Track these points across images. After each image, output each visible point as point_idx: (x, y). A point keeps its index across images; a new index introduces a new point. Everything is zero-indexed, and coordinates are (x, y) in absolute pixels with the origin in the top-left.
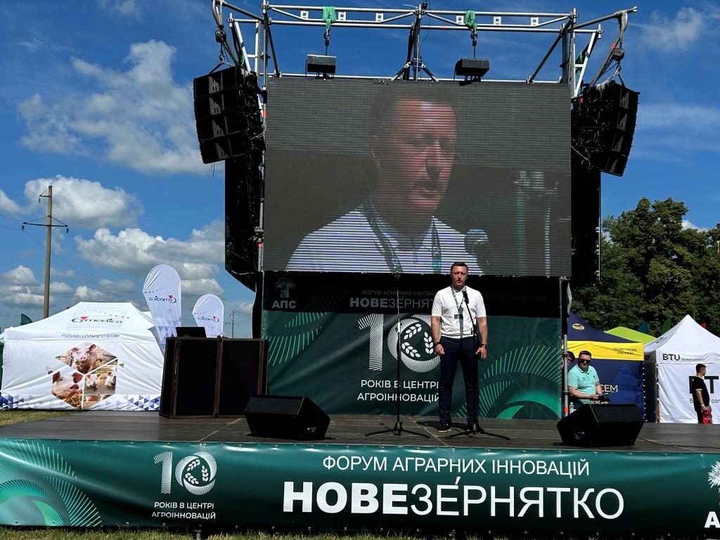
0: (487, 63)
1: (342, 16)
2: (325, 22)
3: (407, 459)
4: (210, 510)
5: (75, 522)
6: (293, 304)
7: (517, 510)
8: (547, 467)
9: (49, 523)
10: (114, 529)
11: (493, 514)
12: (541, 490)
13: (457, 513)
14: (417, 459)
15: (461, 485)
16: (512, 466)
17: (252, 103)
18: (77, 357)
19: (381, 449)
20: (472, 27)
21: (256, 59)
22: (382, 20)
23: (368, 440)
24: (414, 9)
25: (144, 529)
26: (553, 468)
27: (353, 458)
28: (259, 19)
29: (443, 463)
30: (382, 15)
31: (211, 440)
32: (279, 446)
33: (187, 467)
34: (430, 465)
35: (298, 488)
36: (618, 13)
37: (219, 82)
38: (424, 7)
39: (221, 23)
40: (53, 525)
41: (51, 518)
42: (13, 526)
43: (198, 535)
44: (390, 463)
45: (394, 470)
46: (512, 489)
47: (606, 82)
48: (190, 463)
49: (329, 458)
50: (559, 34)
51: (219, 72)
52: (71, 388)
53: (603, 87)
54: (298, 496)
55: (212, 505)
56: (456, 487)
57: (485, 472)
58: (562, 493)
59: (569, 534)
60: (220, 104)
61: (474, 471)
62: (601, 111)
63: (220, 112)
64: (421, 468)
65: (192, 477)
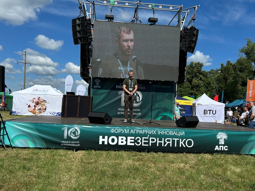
0: (157, 19)
1: (116, 3)
2: (111, 4)
3: (134, 130)
4: (78, 144)
5: (38, 146)
6: (100, 87)
7: (164, 144)
8: (173, 133)
9: (31, 147)
10: (50, 148)
11: (158, 145)
12: (171, 139)
13: (148, 145)
14: (137, 130)
15: (149, 137)
16: (163, 133)
17: (89, 27)
18: (35, 101)
19: (127, 127)
20: (153, 8)
21: (90, 15)
22: (128, 5)
23: (123, 125)
24: (137, 2)
25: (59, 148)
26: (175, 133)
27: (119, 129)
28: (91, 3)
29: (144, 131)
30: (128, 3)
31: (78, 124)
32: (98, 126)
33: (71, 131)
34: (141, 132)
35: (104, 138)
36: (194, 6)
37: (80, 21)
38: (140, 2)
39: (80, 3)
40: (32, 147)
41: (31, 145)
42: (20, 147)
43: (74, 150)
44: (130, 131)
45: (131, 133)
46: (163, 139)
47: (190, 26)
48: (72, 130)
49: (113, 129)
50: (177, 12)
51: (80, 18)
52: (34, 109)
53: (190, 28)
54: (103, 140)
55: (79, 142)
56: (148, 138)
57: (156, 134)
58: (177, 140)
59: (178, 151)
60: (79, 27)
61: (153, 133)
62: (189, 35)
63: (79, 30)
64: (138, 133)
65: (73, 134)
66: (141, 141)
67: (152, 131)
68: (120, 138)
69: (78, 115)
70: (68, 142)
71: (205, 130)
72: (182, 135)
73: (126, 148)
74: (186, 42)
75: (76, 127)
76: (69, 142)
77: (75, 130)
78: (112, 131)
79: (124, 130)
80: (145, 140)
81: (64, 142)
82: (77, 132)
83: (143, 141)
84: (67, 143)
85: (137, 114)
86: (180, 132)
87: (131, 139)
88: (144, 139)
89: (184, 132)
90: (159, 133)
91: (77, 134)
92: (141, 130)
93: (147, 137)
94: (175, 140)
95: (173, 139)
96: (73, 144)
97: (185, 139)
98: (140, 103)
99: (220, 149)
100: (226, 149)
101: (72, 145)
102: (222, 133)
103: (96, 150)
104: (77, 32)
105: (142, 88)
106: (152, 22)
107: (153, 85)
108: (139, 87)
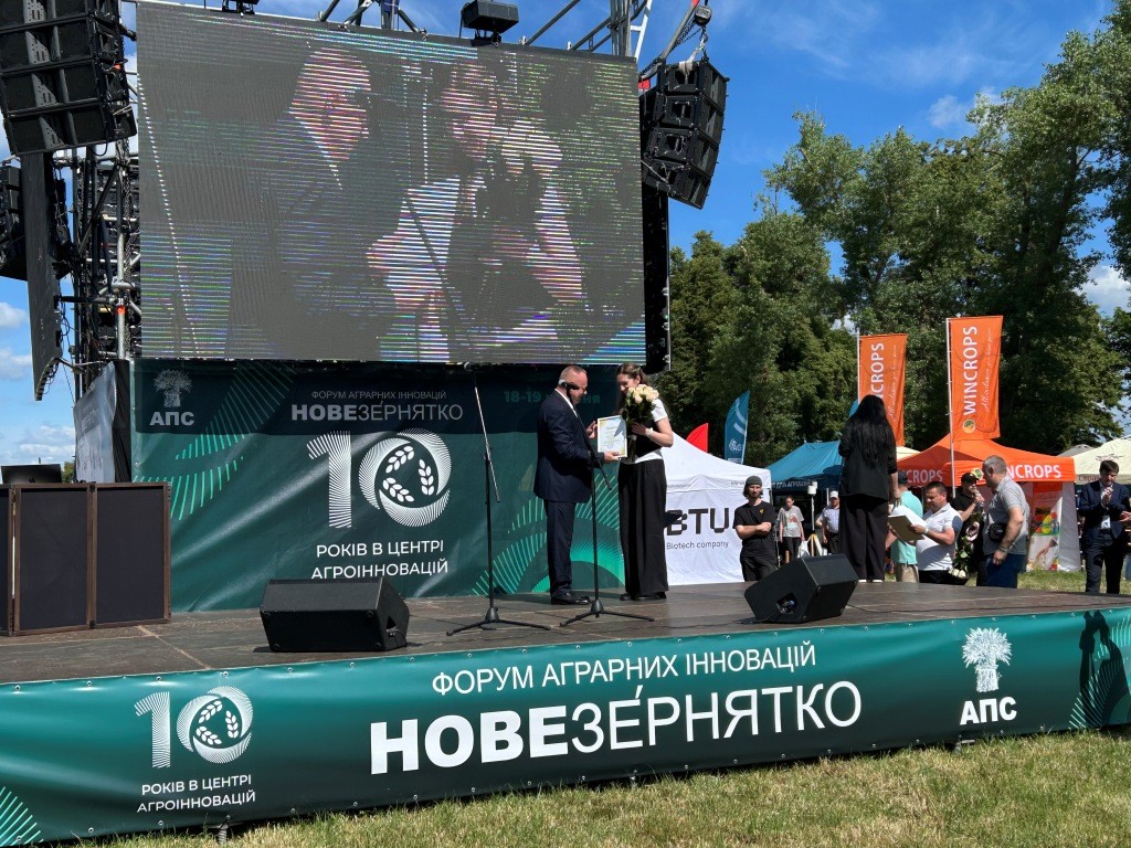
0: (514, 10)
3: (563, 665)
4: (245, 788)
6: (188, 419)
7: (722, 729)
8: (761, 658)
11: (690, 738)
13: (639, 744)
14: (577, 664)
15: (644, 699)
16: (713, 662)
17: (114, 47)
19: (522, 653)
26: (769, 659)
27: (479, 672)
29: (616, 666)
32: (357, 664)
33: (198, 715)
34: (597, 671)
35: (394, 732)
37: (45, 4)
44: (538, 675)
45: (544, 685)
46: (715, 696)
47: (692, 58)
48: (204, 708)
54: (395, 745)
55: (249, 778)
56: (636, 703)
57: (676, 674)
58: (782, 695)
59: (793, 756)
60: (48, 44)
61: (662, 673)
62: (687, 105)
63: (47, 60)
64: (585, 679)
65: (209, 733)
66: (604, 724)
67: (657, 660)
68: (488, 719)
69: (95, 609)
70: (180, 786)
71: (907, 626)
72: (803, 664)
74: (672, 147)
75: (225, 684)
76: (187, 786)
77: (217, 703)
78: (439, 680)
79: (509, 669)
80: (623, 714)
81: (156, 789)
82: (234, 719)
83: (614, 724)
84: (176, 796)
85: (426, 569)
86: (796, 648)
87: (548, 722)
88: (618, 710)
89: (812, 648)
90: (693, 665)
91: (236, 726)
92: (598, 663)
93: (634, 698)
94: (772, 696)
96: (211, 793)
97: (820, 687)
98: (444, 499)
99: (984, 719)
100: (1008, 712)
101: (207, 802)
102: (986, 630)
103: (351, 812)
104: (29, 75)
105: (447, 412)
106: (486, 29)
107: (507, 393)
108: (427, 410)
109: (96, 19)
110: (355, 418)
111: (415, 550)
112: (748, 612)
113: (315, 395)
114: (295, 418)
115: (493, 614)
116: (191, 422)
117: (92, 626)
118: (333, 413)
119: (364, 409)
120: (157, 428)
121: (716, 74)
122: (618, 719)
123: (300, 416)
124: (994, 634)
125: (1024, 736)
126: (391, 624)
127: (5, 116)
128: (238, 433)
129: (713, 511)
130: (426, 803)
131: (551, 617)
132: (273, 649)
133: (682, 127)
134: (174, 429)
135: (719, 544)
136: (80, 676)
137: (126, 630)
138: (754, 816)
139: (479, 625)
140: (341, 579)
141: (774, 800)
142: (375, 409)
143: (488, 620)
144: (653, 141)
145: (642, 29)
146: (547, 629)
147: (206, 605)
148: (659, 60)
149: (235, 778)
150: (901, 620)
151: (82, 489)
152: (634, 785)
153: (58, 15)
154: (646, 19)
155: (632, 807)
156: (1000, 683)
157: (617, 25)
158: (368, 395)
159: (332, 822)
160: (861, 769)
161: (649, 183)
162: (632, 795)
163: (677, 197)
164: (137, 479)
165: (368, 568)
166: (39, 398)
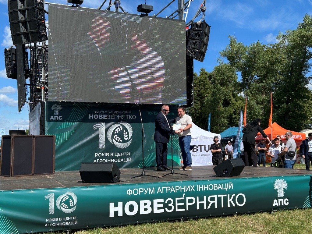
0: (152, 7)
3: (163, 188)
4: (74, 220)
5: (3, 233)
6: (60, 118)
7: (207, 206)
8: (218, 187)
11: (198, 208)
13: (184, 210)
14: (167, 187)
15: (185, 197)
16: (205, 187)
19: (152, 184)
25: (41, 233)
26: (220, 187)
27: (139, 189)
32: (106, 186)
43: (68, 233)
44: (156, 190)
46: (205, 197)
47: (200, 21)
48: (64, 198)
53: (200, 23)
54: (116, 209)
57: (194, 191)
58: (224, 197)
59: (227, 214)
60: (24, 15)
61: (190, 190)
62: (199, 34)
63: (24, 19)
64: (169, 191)
66: (174, 204)
67: (189, 186)
68: (142, 202)
69: (34, 170)
70: (56, 219)
71: (259, 178)
72: (230, 188)
73: (152, 218)
74: (195, 45)
75: (70, 191)
76: (58, 219)
77: (67, 196)
78: (129, 191)
79: (148, 188)
81: (50, 220)
82: (72, 201)
83: (177, 204)
84: (55, 222)
85: (125, 160)
86: (228, 184)
87: (159, 203)
88: (178, 200)
89: (232, 184)
90: (199, 188)
92: (172, 187)
93: (182, 197)
94: (221, 197)
95: (219, 196)
96: (65, 221)
97: (234, 195)
98: (130, 141)
99: (280, 205)
100: (286, 203)
101: (64, 224)
102: (280, 180)
103: (104, 228)
104: (19, 23)
105: (132, 117)
106: (144, 12)
107: (148, 112)
108: (126, 116)
109: (37, 8)
110: (106, 118)
111: (122, 155)
112: (214, 174)
113: (95, 112)
114: (90, 118)
115: (143, 173)
116: (61, 119)
117: (33, 175)
118: (100, 117)
119: (109, 116)
120: (52, 121)
121: (207, 25)
122: (178, 203)
123: (91, 118)
124: (282, 181)
125: (291, 209)
126: (115, 175)
127: (12, 34)
128: (74, 122)
129: (205, 146)
130: (124, 225)
131: (160, 174)
132: (83, 182)
133: (198, 40)
134: (57, 121)
135: (207, 155)
136: (30, 188)
137: (42, 176)
138: (216, 231)
139: (140, 176)
140: (102, 163)
141: (221, 226)
142: (112, 116)
143: (142, 175)
144: (190, 43)
145: (187, 13)
146: (158, 177)
147: (64, 169)
148: (191, 21)
149: (72, 217)
150: (257, 177)
151: (31, 137)
152: (182, 221)
153: (27, 7)
154: (188, 10)
155: (181, 227)
156: (284, 195)
157: (180, 12)
158: (110, 112)
159: (98, 230)
160: (245, 218)
161: (188, 55)
162: (182, 224)
163: (196, 59)
164: (46, 134)
165: (109, 160)
166: (20, 112)
